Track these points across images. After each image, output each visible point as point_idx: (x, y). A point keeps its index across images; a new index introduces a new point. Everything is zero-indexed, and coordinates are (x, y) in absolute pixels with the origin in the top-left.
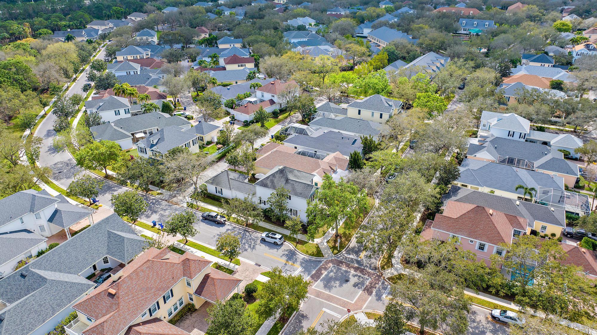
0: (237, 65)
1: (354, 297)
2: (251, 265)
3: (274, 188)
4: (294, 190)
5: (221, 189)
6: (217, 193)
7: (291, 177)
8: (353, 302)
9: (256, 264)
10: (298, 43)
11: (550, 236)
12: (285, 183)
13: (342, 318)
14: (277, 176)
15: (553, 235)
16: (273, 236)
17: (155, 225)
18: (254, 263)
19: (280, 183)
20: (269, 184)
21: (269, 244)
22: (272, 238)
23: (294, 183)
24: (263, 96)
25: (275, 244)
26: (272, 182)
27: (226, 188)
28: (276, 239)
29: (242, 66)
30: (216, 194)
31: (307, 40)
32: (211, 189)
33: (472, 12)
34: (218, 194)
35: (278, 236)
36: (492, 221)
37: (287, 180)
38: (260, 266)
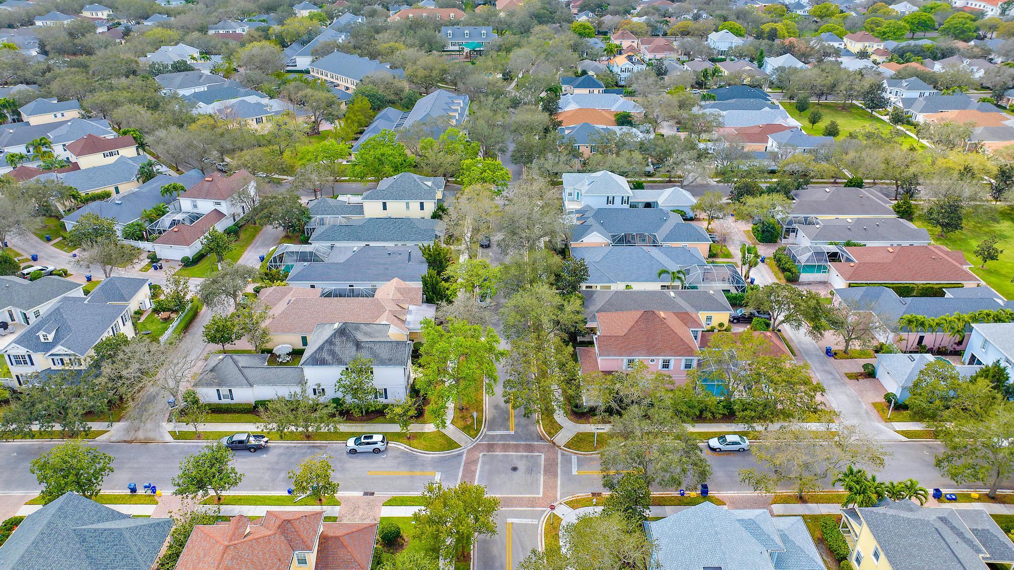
0: (101, 155)
1: (538, 488)
2: (358, 498)
3: (340, 362)
4: (376, 356)
5: (230, 391)
6: (220, 399)
7: (360, 337)
8: (541, 495)
9: (366, 494)
10: (194, 97)
11: (717, 327)
12: (357, 350)
13: (541, 522)
14: (337, 341)
15: (721, 325)
16: (369, 441)
17: (133, 490)
18: (361, 494)
19: (347, 351)
20: (329, 358)
21: (364, 455)
22: (368, 444)
23: (372, 345)
24: (195, 206)
25: (377, 451)
26: (332, 353)
27: (241, 386)
28: (375, 443)
29: (111, 154)
30: (220, 402)
31: (206, 89)
32: (208, 395)
33: (452, 15)
34: (224, 401)
35: (377, 438)
36: (668, 326)
37: (358, 345)
38: (373, 494)
